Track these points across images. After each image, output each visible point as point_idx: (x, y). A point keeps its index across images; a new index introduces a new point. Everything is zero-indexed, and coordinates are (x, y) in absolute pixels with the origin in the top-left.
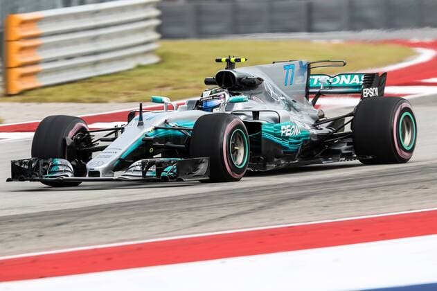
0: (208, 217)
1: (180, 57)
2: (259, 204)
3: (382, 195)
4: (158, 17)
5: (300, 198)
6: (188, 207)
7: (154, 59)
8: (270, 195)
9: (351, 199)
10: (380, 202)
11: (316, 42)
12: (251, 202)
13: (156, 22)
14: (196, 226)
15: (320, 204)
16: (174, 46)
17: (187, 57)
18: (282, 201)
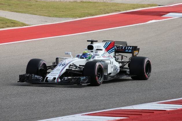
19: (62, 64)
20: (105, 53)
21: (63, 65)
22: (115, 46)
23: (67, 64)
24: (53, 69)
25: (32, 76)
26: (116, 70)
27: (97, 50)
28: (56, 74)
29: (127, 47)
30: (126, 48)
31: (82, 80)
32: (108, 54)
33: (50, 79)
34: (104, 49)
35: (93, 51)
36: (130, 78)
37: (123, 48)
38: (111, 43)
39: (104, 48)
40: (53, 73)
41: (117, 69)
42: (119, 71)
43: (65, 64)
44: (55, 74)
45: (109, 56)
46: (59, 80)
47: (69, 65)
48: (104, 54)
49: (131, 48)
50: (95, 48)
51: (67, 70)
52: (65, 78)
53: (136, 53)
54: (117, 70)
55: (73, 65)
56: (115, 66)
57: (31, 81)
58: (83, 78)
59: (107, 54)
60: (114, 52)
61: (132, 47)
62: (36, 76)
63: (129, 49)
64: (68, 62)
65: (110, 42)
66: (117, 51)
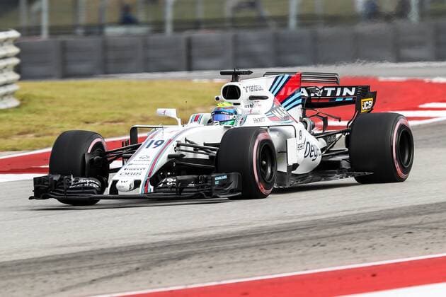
0: (78, 280)
1: (42, 99)
2: (135, 266)
3: (274, 253)
4: (17, 56)
5: (180, 258)
6: (54, 269)
7: (14, 103)
8: (147, 255)
9: (238, 258)
10: (271, 261)
11: (196, 81)
12: (125, 263)
13: (16, 61)
14: (63, 290)
15: (204, 264)
16: (35, 88)
17: (52, 100)
18: (160, 262)
19: (153, 141)
20: (275, 109)
21: (157, 144)
22: (302, 90)
23: (170, 141)
24: (128, 158)
25: (71, 180)
26: (311, 156)
27: (252, 98)
28: (139, 171)
29: (339, 90)
30: (338, 94)
31: (217, 183)
32: (285, 112)
33: (123, 184)
34: (271, 97)
35: (239, 104)
36: (352, 180)
37: (329, 94)
38: (289, 78)
39: (270, 93)
40: (130, 167)
41: (313, 153)
42: (319, 159)
43: (163, 141)
44: (136, 171)
45: (287, 118)
46: (151, 188)
47: (175, 143)
48: (272, 110)
49: (352, 93)
50: (244, 95)
51: (170, 157)
52: (168, 180)
53: (367, 105)
54: (314, 158)
55: (188, 143)
56: (308, 143)
57: (68, 193)
58: (220, 178)
59: (281, 112)
60: (301, 106)
61: (354, 89)
62: (82, 181)
63: (344, 94)
64: (170, 136)
65: (287, 76)
66: (308, 104)
